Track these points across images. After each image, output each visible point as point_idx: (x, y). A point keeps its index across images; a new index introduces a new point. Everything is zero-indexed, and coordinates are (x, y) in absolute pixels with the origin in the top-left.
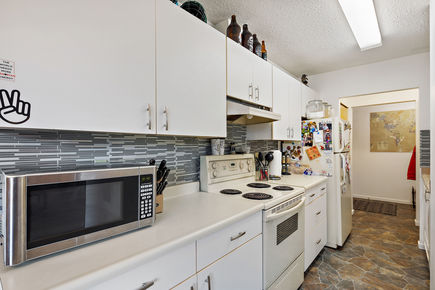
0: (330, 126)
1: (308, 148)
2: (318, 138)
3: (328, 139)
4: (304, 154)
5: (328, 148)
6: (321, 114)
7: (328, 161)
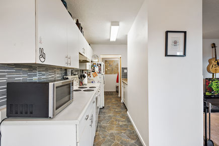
0: (100, 65)
1: (93, 73)
2: (97, 69)
3: (100, 69)
4: (91, 75)
5: (100, 73)
6: (97, 60)
7: (100, 77)
